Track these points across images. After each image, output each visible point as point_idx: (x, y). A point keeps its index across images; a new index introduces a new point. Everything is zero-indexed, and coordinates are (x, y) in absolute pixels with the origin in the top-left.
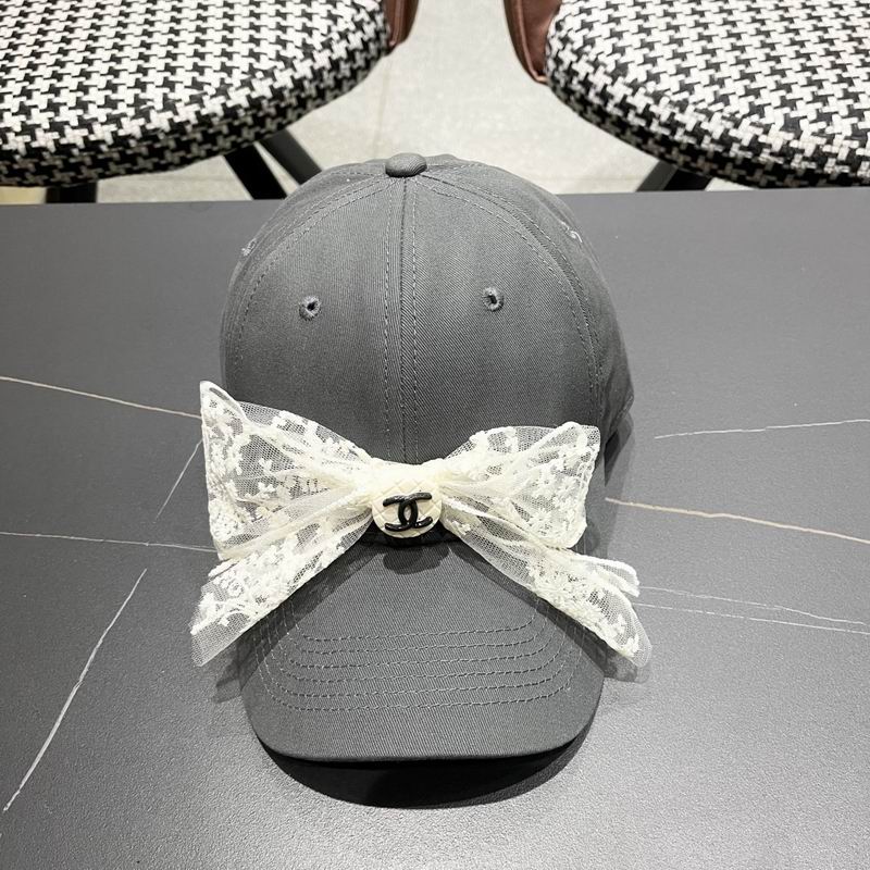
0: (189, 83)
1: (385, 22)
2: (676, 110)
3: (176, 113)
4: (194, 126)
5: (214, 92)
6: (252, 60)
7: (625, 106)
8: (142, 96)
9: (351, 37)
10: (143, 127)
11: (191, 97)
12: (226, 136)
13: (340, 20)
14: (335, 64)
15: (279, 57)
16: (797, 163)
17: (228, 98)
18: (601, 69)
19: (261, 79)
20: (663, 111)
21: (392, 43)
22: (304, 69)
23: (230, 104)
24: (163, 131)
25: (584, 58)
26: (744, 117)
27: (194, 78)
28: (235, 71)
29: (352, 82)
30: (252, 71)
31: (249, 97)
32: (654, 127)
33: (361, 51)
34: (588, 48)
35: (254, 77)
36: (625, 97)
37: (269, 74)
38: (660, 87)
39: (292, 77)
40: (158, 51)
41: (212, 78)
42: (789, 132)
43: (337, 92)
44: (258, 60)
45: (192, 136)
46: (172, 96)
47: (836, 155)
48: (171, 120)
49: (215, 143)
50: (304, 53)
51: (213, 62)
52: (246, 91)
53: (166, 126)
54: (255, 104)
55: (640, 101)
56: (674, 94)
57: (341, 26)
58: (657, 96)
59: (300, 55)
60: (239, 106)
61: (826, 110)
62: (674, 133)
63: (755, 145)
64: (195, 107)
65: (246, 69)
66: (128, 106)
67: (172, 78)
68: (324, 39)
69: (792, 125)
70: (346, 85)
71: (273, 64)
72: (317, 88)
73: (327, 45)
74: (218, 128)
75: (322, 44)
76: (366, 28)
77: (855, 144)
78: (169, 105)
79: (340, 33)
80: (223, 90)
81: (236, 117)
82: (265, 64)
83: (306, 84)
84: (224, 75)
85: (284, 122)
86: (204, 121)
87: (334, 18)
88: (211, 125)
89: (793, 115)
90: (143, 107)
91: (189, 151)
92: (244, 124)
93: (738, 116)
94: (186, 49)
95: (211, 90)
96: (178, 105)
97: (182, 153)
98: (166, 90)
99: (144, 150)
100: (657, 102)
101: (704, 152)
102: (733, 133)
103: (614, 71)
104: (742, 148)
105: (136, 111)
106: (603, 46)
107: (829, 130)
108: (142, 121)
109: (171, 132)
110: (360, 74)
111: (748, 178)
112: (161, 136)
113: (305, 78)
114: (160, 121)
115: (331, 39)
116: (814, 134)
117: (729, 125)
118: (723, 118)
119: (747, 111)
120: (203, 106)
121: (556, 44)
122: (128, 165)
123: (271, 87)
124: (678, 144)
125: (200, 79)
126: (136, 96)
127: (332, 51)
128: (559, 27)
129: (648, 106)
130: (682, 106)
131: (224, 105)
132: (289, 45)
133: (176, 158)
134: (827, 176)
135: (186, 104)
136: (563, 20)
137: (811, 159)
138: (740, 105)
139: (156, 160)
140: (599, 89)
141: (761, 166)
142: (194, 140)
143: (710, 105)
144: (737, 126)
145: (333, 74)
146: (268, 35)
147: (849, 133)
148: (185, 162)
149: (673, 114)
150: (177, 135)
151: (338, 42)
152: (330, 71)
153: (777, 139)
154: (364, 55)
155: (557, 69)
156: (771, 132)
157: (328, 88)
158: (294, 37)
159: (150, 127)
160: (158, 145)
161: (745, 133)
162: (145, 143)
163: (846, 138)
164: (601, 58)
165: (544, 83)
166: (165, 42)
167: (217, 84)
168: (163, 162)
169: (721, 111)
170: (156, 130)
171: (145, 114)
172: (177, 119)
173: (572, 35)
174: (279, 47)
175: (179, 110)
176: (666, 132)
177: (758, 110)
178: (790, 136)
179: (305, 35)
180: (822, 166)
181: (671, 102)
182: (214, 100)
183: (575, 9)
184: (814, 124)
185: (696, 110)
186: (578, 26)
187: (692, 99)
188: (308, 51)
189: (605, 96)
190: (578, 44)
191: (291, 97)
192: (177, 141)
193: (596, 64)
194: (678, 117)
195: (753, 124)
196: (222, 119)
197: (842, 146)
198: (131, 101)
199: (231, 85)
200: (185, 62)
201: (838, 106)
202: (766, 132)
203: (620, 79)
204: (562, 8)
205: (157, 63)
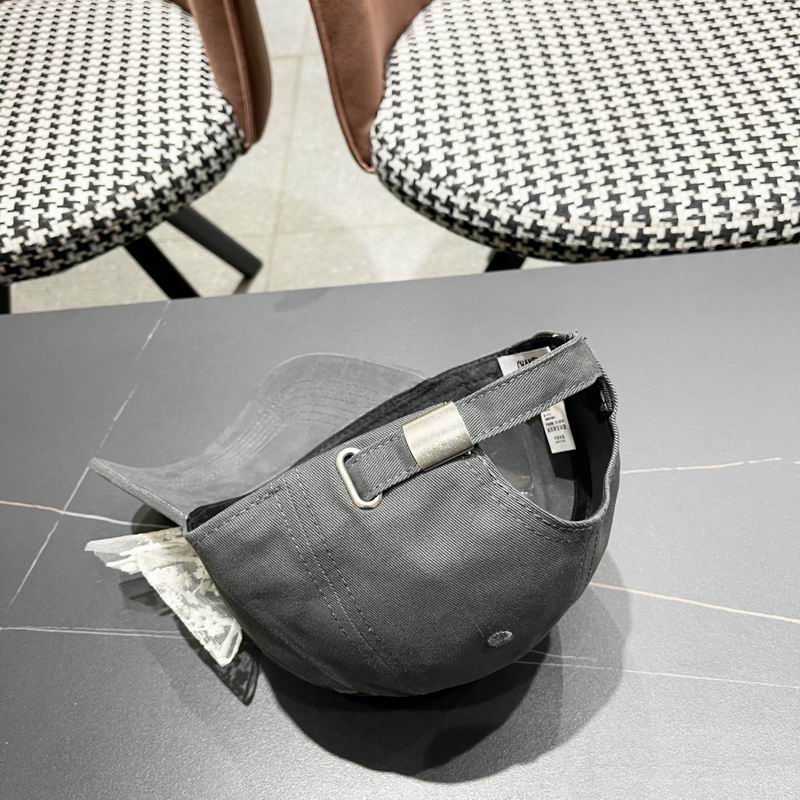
0: (61, 203)
1: (236, 130)
2: (471, 200)
3: (50, 230)
4: (68, 239)
5: (83, 209)
6: (116, 178)
7: (431, 197)
8: (21, 218)
9: (204, 148)
10: (22, 245)
11: (63, 215)
12: (98, 243)
13: (193, 135)
14: (191, 173)
15: (140, 173)
16: (570, 241)
17: (96, 212)
18: (410, 166)
19: (125, 194)
20: (461, 201)
21: (247, 145)
22: (162, 180)
23: (98, 218)
24: (40, 246)
25: (397, 157)
26: (525, 204)
27: (65, 199)
28: (101, 189)
29: (210, 184)
30: (116, 187)
31: (114, 210)
32: (456, 215)
33: (215, 158)
34: (399, 148)
35: (118, 192)
36: (431, 190)
37: (131, 188)
38: (458, 181)
39: (153, 189)
40: (35, 175)
41: (81, 197)
42: (560, 215)
43: (196, 194)
44: (121, 177)
45: (67, 247)
46: (46, 216)
47: (600, 234)
48: (46, 237)
49: (89, 250)
50: (163, 167)
51: (82, 182)
52: (112, 205)
53: (42, 241)
54: (120, 215)
55: (442, 193)
56: (469, 186)
57: (195, 139)
58: (455, 189)
59: (158, 168)
60: (106, 218)
61: (590, 196)
62: (471, 219)
63: (535, 228)
64: (68, 223)
65: (111, 186)
66: (9, 227)
67: (46, 200)
68: (180, 153)
69: (562, 211)
70: (204, 188)
71: (134, 179)
72: (177, 194)
73: (183, 158)
74: (90, 238)
75: (178, 157)
76: (218, 138)
77: (615, 224)
78: (44, 224)
79: (194, 146)
80: (91, 206)
81: (105, 227)
82: (127, 180)
83: (166, 192)
84: (91, 193)
85: (151, 225)
86: (76, 234)
87: (187, 133)
88: (82, 236)
89: (564, 201)
90: (21, 227)
91: (66, 258)
92: (113, 232)
93: (520, 204)
94: (59, 172)
95: (80, 207)
96: (52, 223)
97: (61, 261)
98: (41, 211)
99: (26, 262)
100: (455, 194)
101: (497, 234)
102: (517, 218)
103: (422, 167)
104: (526, 231)
105: (15, 231)
106: (412, 146)
107: (593, 214)
108: (21, 239)
109: (48, 245)
110: (217, 177)
111: (536, 254)
112: (39, 250)
113: (164, 188)
114: (37, 237)
115: (186, 152)
116: (581, 217)
117: (513, 212)
118: (508, 206)
119: (527, 199)
120: (73, 221)
121: (376, 145)
122: (14, 275)
123: (134, 200)
124: (476, 228)
125: (71, 198)
126: (15, 219)
127: (187, 161)
128: (377, 130)
129: (449, 197)
130: (475, 196)
131: (93, 219)
132: (149, 162)
133: (56, 264)
134: (597, 251)
135: (59, 222)
136: (380, 124)
137: (582, 238)
138: (521, 195)
139: (38, 269)
140: (411, 182)
141: (543, 244)
142: (70, 250)
143: (497, 195)
144: (519, 211)
145: (190, 181)
146: (130, 154)
147: (609, 215)
148: (64, 268)
149: (469, 204)
150: (53, 248)
151: (193, 153)
152: (187, 179)
153: (552, 222)
154: (219, 160)
155: (378, 165)
156: (546, 216)
157: (188, 192)
158: (154, 154)
159: (28, 243)
160: (37, 257)
161: (526, 218)
162: (26, 257)
163: (607, 219)
164: (410, 157)
165: (372, 173)
166: (42, 167)
167: (86, 202)
168: (45, 270)
169: (506, 200)
170: (34, 245)
171: (23, 233)
172: (52, 235)
173: (388, 138)
174: (140, 164)
175: (53, 227)
176: (466, 218)
177: (535, 198)
178: (562, 220)
179: (163, 151)
180: (590, 242)
181: (466, 194)
182: (84, 215)
183: (389, 114)
184: (581, 209)
185: (487, 200)
186: (392, 129)
187: (483, 191)
188: (166, 164)
189: (415, 188)
190: (392, 145)
191: (153, 205)
192: (55, 252)
193: (406, 162)
194: (473, 206)
195: (532, 210)
196: (92, 230)
197: (604, 226)
198: (11, 223)
199: (98, 201)
200: (58, 184)
201: (600, 192)
202: (543, 217)
203: (426, 175)
204: (379, 113)
205: (34, 187)
